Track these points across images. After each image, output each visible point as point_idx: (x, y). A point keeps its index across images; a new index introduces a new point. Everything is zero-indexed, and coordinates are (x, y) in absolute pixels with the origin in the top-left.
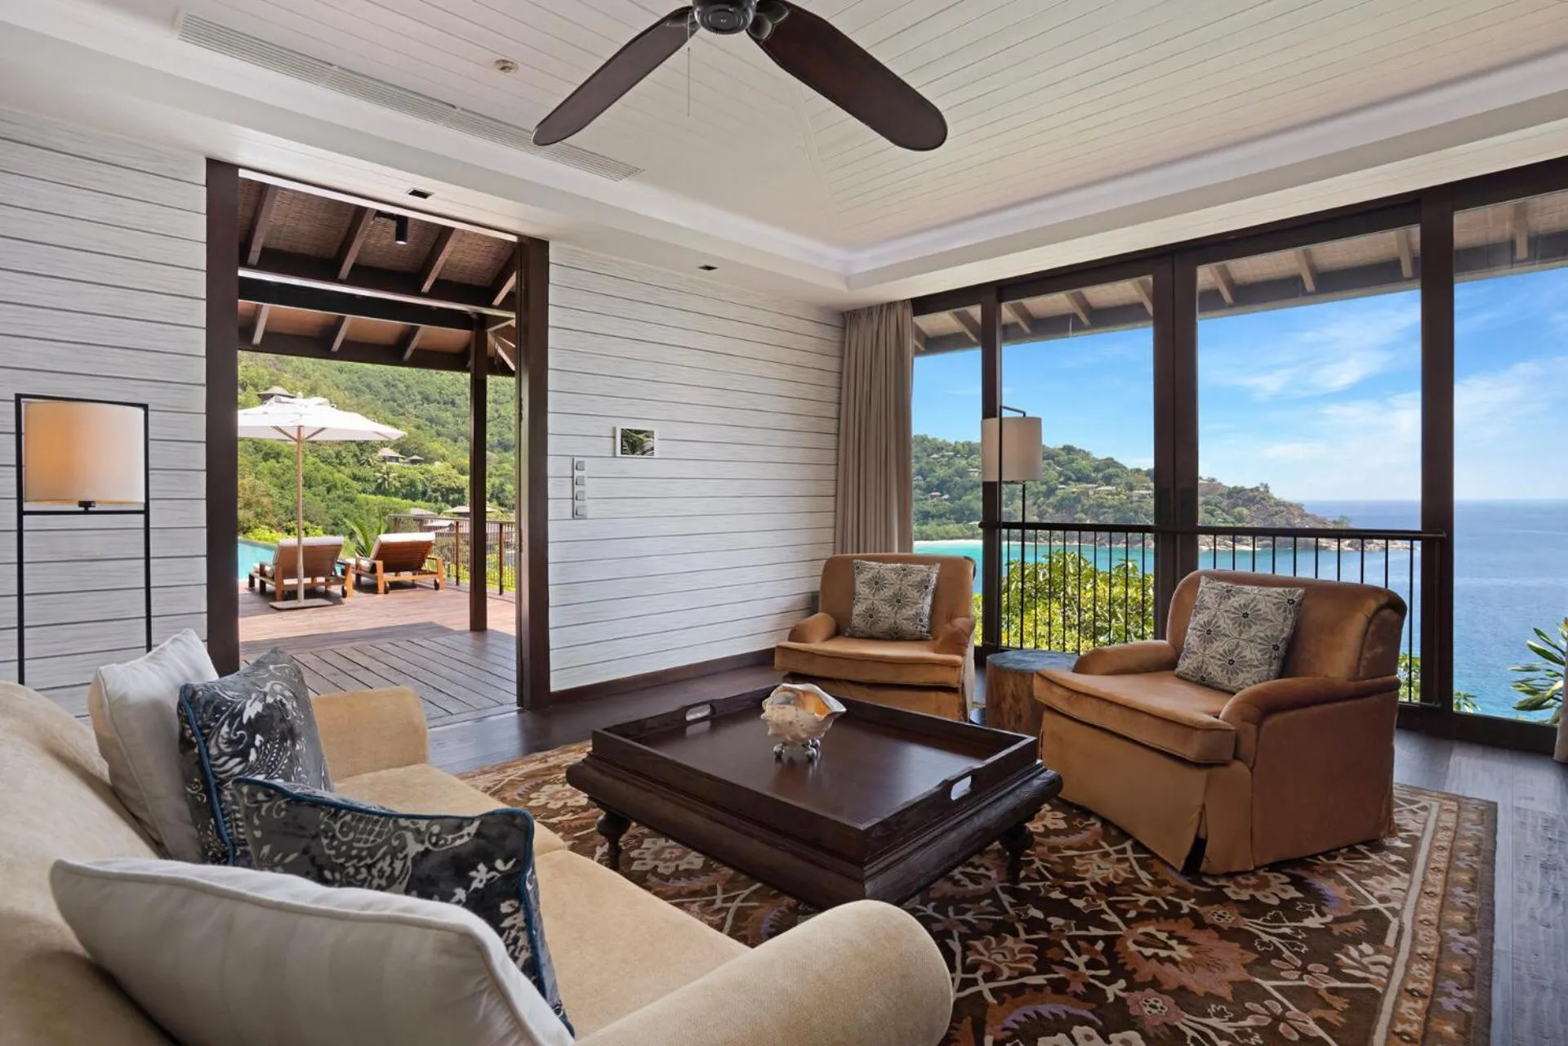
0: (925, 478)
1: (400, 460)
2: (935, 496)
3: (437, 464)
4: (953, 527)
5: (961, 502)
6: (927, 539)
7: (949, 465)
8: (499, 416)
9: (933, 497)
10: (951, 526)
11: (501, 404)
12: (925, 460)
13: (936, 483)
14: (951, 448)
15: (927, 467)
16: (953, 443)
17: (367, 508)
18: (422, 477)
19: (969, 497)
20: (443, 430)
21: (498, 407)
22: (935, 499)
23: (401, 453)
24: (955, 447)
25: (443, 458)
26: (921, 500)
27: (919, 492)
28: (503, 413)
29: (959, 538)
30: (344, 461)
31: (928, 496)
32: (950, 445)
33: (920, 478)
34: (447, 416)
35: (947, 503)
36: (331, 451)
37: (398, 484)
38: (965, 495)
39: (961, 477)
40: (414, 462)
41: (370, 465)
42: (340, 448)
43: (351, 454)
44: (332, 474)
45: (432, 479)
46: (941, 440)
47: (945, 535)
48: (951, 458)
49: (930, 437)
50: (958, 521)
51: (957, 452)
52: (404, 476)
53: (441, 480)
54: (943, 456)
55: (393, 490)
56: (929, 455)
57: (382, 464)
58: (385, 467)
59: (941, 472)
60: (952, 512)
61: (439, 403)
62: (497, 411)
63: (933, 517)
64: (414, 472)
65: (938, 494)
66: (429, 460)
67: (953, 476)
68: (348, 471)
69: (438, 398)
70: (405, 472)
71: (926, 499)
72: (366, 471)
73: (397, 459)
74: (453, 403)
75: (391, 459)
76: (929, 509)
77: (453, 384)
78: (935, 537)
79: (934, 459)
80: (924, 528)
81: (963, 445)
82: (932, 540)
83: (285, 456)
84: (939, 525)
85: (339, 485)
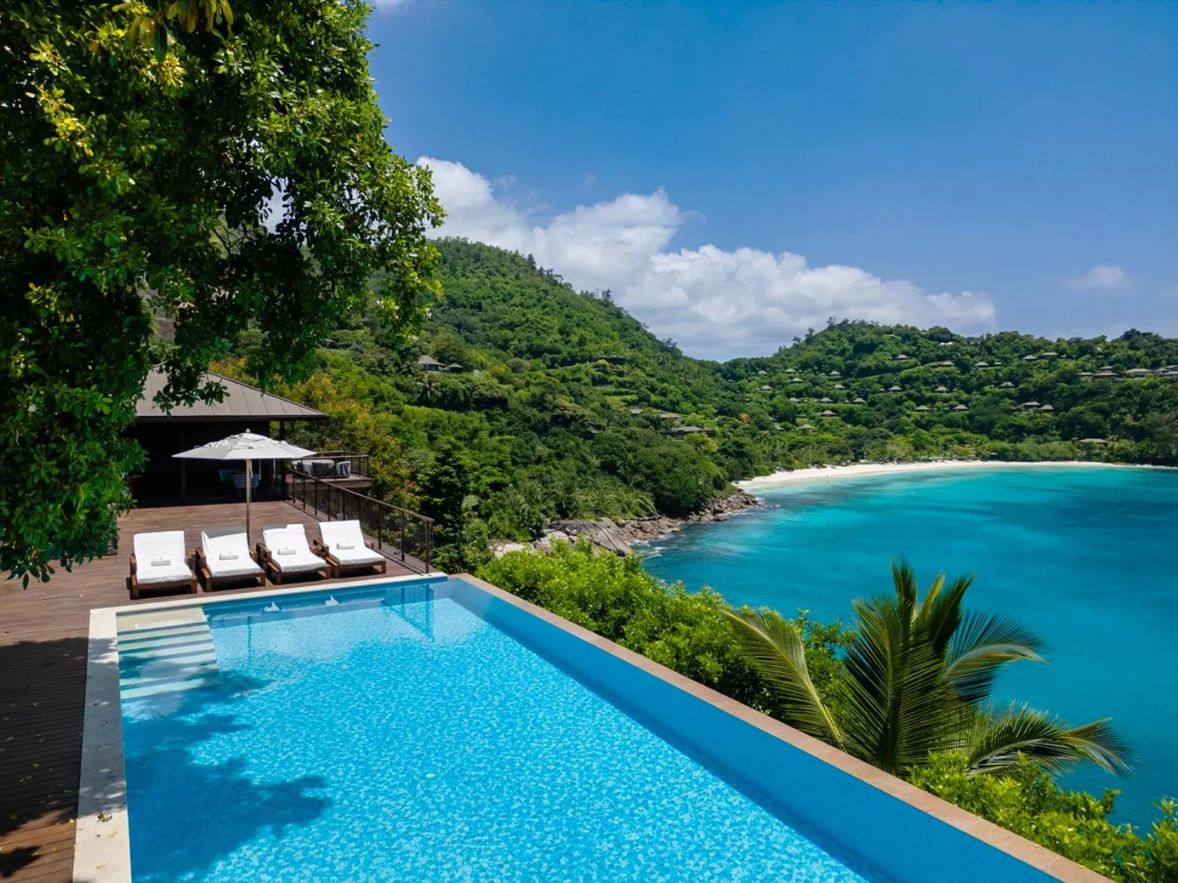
0: (1016, 384)
1: (440, 368)
2: (1031, 407)
3: (476, 372)
4: (1056, 445)
5: (1069, 414)
6: (1024, 460)
7: (1051, 367)
8: (527, 321)
9: (1027, 407)
10: (1055, 443)
11: (528, 307)
12: (1016, 362)
13: (1033, 389)
14: (1051, 347)
15: (1020, 371)
16: (1054, 341)
17: (414, 421)
18: (463, 387)
19: (1079, 408)
20: (471, 336)
21: (525, 311)
22: (1031, 411)
23: (439, 361)
24: (1058, 346)
25: (482, 367)
26: (1013, 411)
27: (1009, 401)
28: (531, 317)
29: (1068, 459)
30: (387, 370)
31: (1021, 406)
32: (1050, 343)
33: (1010, 384)
34: (474, 320)
35: (1048, 415)
36: (374, 360)
37: (440, 394)
38: (1074, 405)
39: (1068, 382)
40: (453, 370)
41: (412, 374)
42: (382, 356)
43: (392, 363)
44: (378, 384)
45: (472, 390)
46: (1037, 337)
47: (1048, 455)
48: (1053, 359)
49: (1022, 334)
50: (1065, 437)
51: (1061, 352)
52: (446, 385)
53: (482, 390)
54: (1042, 357)
55: (435, 400)
56: (1021, 357)
57: (423, 373)
58: (426, 376)
59: (1039, 377)
60: (1059, 426)
61: (465, 307)
62: (524, 315)
63: (1029, 432)
64: (454, 381)
65: (1035, 403)
66: (469, 369)
67: (1057, 381)
68: (390, 380)
69: (465, 302)
70: (447, 381)
71: (1019, 410)
72: (408, 381)
73: (436, 367)
74: (479, 307)
75: (431, 367)
76: (1026, 423)
77: (479, 287)
78: (1035, 457)
79: (1030, 360)
80: (1019, 445)
81: (1069, 343)
82: (1031, 460)
83: (332, 366)
84: (1039, 443)
85: (386, 396)
